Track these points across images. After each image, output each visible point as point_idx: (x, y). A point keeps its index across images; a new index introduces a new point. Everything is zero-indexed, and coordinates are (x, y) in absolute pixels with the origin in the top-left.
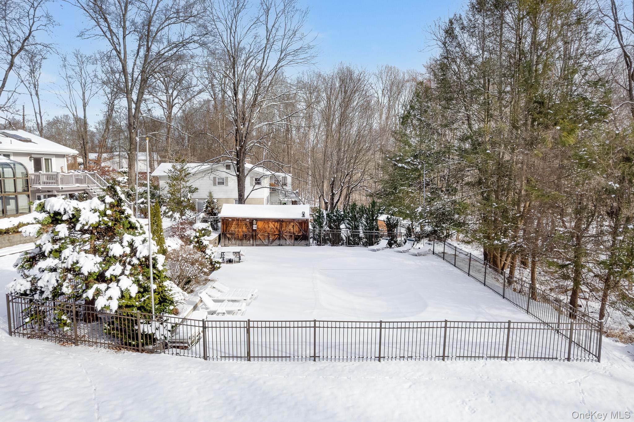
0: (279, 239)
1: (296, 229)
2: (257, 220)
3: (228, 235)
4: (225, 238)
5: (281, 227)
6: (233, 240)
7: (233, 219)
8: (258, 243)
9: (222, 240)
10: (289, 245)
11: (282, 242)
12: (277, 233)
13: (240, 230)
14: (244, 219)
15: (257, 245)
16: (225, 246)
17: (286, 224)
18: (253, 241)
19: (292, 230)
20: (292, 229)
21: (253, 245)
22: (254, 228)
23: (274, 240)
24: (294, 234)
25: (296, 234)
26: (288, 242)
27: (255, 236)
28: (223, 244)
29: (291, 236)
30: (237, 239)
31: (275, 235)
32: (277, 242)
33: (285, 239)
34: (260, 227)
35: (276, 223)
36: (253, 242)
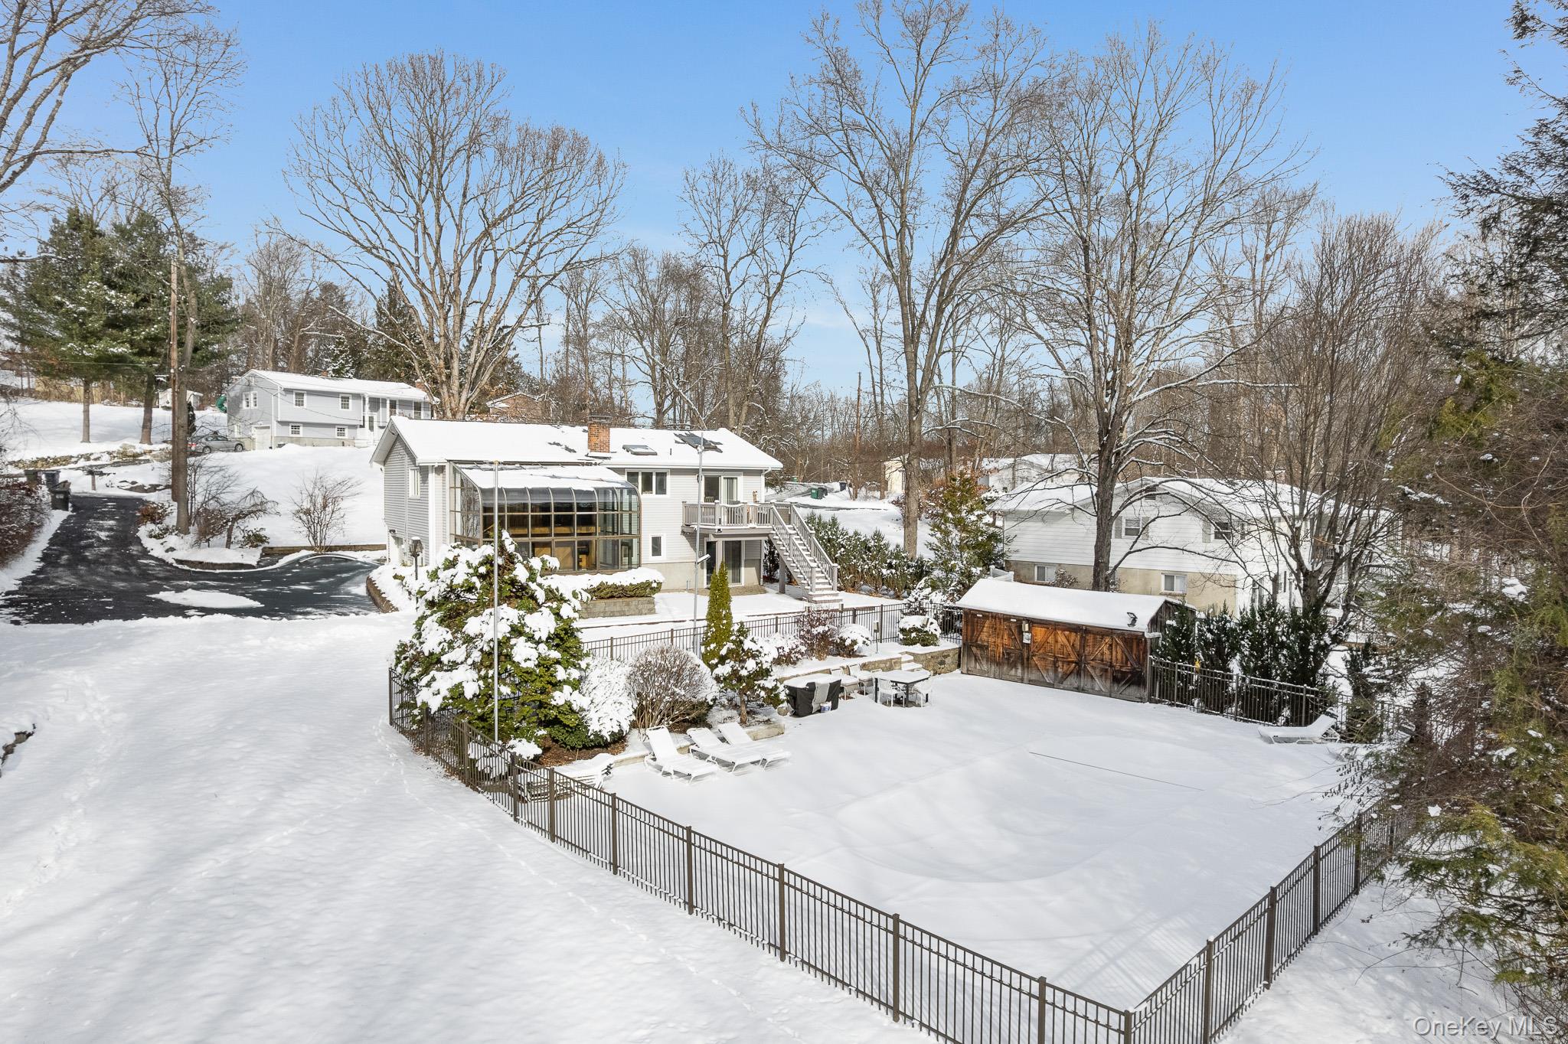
0: (1079, 674)
1: (1118, 654)
2: (1033, 622)
3: (974, 649)
4: (969, 656)
5: (1083, 646)
6: (984, 662)
7: (987, 615)
8: (1033, 677)
9: (964, 660)
10: (1100, 693)
11: (1084, 682)
12: (1073, 658)
13: (999, 641)
14: (1007, 618)
15: (1031, 682)
16: (969, 672)
17: (1095, 638)
18: (1023, 669)
19: (1107, 657)
20: (1107, 652)
21: (1022, 681)
22: (1025, 641)
23: (1066, 676)
24: (1111, 666)
25: (1117, 668)
26: (1099, 684)
27: (1028, 659)
28: (965, 671)
29: (1106, 671)
30: (992, 660)
31: (1069, 663)
32: (1072, 680)
33: (1092, 677)
34: (1039, 638)
35: (1073, 634)
36: (1023, 674)
